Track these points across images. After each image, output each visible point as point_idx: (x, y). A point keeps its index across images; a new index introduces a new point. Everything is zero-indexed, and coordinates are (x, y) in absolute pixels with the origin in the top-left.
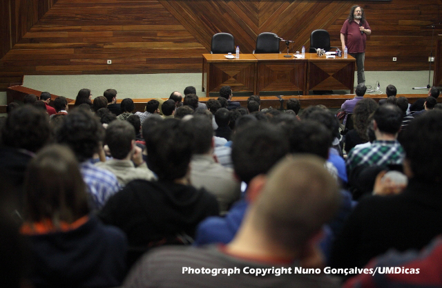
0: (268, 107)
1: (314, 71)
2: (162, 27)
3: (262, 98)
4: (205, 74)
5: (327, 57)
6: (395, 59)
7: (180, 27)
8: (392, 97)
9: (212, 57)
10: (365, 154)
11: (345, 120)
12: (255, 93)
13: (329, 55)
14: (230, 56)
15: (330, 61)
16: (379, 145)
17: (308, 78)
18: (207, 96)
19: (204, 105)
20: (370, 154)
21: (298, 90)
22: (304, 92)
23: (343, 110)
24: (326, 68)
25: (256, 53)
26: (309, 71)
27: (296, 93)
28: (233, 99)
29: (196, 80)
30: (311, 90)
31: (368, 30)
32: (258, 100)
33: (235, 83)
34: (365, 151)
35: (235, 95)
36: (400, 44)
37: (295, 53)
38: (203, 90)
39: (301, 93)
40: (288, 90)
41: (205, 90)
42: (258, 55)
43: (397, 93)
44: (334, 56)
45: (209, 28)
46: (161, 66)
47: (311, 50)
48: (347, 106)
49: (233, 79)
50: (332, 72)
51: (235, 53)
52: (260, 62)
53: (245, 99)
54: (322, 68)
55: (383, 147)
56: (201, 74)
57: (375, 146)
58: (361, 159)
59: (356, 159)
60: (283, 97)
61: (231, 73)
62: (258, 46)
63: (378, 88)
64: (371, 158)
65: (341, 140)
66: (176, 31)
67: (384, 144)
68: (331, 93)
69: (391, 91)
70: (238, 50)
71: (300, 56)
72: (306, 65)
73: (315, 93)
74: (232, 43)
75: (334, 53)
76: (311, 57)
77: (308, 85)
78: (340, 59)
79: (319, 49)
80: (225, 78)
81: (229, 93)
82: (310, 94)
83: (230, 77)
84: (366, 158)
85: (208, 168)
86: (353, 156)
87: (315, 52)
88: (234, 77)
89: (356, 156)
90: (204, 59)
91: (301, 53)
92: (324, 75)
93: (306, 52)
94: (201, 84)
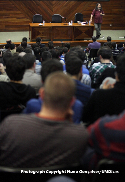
0: (57, 46)
1: (76, 30)
2: (12, 12)
3: (54, 42)
4: (30, 32)
5: (82, 25)
6: (111, 25)
7: (20, 12)
8: (109, 42)
9: (33, 25)
10: (98, 69)
11: (89, 51)
12: (51, 40)
13: (83, 24)
14: (41, 24)
15: (83, 26)
16: (103, 65)
17: (74, 33)
18: (31, 41)
19: (30, 45)
20: (100, 69)
21: (70, 38)
22: (72, 39)
23: (89, 47)
24: (81, 29)
25: (52, 23)
26: (74, 31)
27: (69, 40)
28: (42, 42)
29: (26, 34)
30: (75, 39)
31: (104, 14)
32: (53, 43)
33: (43, 36)
34: (98, 67)
35: (43, 41)
36: (113, 19)
37: (68, 23)
38: (29, 39)
39: (71, 40)
40: (65, 39)
41: (30, 39)
42: (52, 24)
43: (112, 40)
44: (85, 24)
45: (32, 13)
46: (11, 29)
47: (75, 22)
48: (90, 45)
49: (42, 34)
50: (84, 31)
51: (43, 23)
52: (53, 27)
53: (47, 42)
54: (80, 29)
55: (105, 66)
56: (28, 32)
57: (101, 66)
58: (96, 71)
59: (94, 71)
60: (63, 42)
61: (41, 32)
62: (53, 20)
63: (103, 38)
64: (100, 71)
65: (87, 61)
66: (18, 14)
67: (106, 65)
68: (84, 40)
69: (109, 39)
70: (44, 22)
71: (70, 24)
72: (73, 28)
73: (77, 40)
74: (42, 19)
75: (85, 23)
76: (75, 24)
77: (74, 36)
78: (87, 25)
79: (78, 21)
80: (39, 34)
81: (40, 40)
82: (75, 40)
83: (41, 33)
84: (98, 71)
85: (31, 75)
86: (92, 69)
87: (77, 22)
88: (43, 33)
89: (94, 69)
90: (29, 26)
91: (71, 23)
92: (81, 32)
93: (73, 22)
94: (28, 36)
